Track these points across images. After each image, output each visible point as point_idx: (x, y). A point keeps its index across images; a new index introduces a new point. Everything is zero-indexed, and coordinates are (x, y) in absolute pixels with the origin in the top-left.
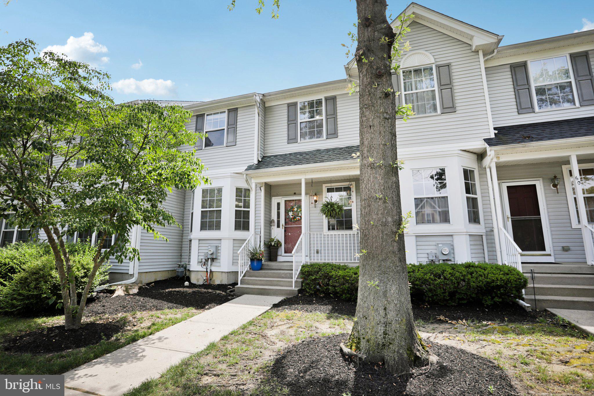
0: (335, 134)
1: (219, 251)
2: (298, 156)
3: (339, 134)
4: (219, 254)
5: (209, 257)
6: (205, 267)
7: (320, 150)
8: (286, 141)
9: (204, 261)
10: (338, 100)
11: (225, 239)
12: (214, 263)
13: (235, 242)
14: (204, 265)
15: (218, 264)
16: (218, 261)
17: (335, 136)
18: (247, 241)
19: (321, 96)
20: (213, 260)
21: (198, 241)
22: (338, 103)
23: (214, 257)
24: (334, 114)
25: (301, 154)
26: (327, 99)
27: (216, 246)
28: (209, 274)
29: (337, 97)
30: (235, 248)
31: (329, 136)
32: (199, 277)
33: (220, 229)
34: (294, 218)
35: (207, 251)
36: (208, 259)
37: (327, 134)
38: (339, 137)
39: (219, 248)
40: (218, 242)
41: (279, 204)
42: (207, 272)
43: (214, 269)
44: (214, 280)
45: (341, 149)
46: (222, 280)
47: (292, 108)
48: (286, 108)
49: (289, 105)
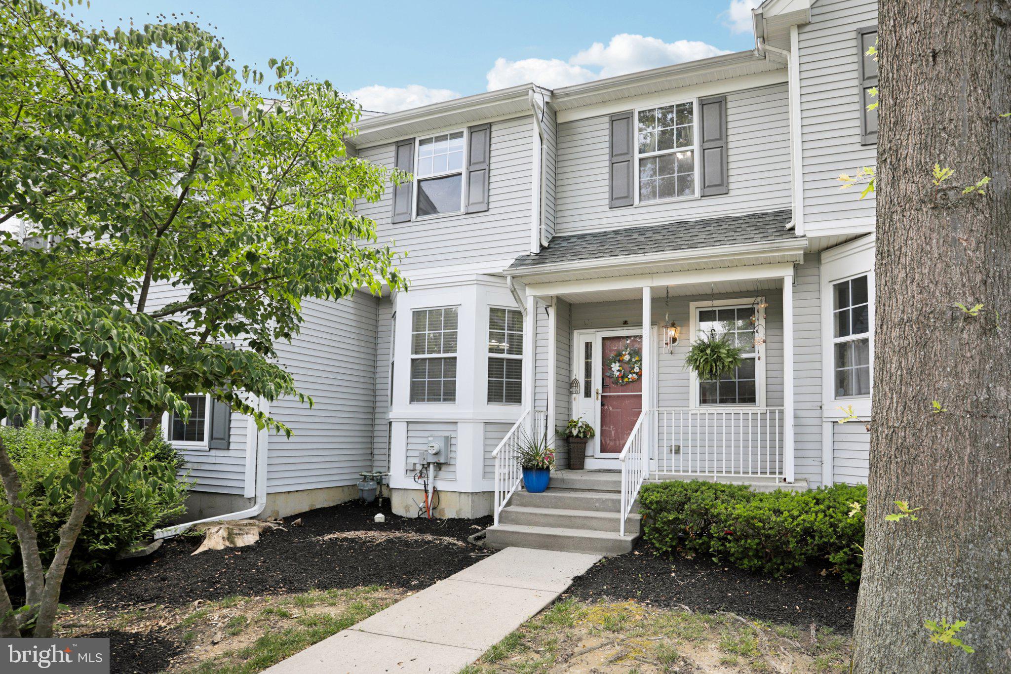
0: (721, 185)
1: (453, 448)
2: (635, 236)
3: (731, 186)
4: (453, 455)
5: (431, 459)
6: (421, 481)
7: (686, 223)
8: (607, 202)
9: (419, 467)
10: (729, 105)
11: (466, 421)
12: (442, 474)
13: (489, 428)
14: (421, 476)
15: (451, 476)
16: (451, 468)
17: (723, 190)
18: (515, 427)
19: (691, 97)
20: (439, 466)
21: (405, 424)
22: (730, 112)
23: (442, 461)
24: (720, 139)
25: (641, 231)
26: (704, 103)
27: (447, 438)
28: (430, 496)
29: (729, 98)
30: (489, 442)
31: (708, 191)
32: (410, 502)
33: (454, 400)
34: (623, 377)
35: (425, 447)
36: (429, 464)
37: (704, 186)
38: (732, 193)
39: (453, 441)
40: (451, 427)
41: (588, 346)
42: (426, 491)
43: (441, 486)
44: (443, 510)
45: (736, 219)
46: (460, 510)
47: (620, 126)
48: (607, 126)
49: (614, 119)
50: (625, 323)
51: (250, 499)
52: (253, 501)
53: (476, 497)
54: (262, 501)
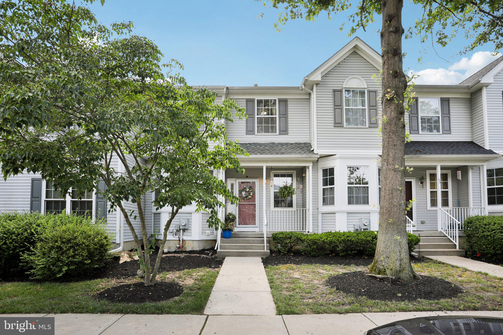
0: (286, 131)
1: (190, 223)
2: (258, 147)
3: (289, 132)
4: (190, 226)
5: (181, 228)
7: (274, 143)
8: (245, 132)
9: (175, 231)
10: (289, 103)
11: (196, 213)
12: (185, 233)
13: (203, 215)
14: (176, 235)
15: (189, 234)
16: (189, 231)
17: (286, 133)
19: (276, 98)
20: (184, 230)
21: (168, 214)
22: (289, 105)
23: (187, 228)
24: (285, 115)
25: (260, 145)
26: (280, 100)
27: (188, 219)
28: (181, 242)
29: (289, 100)
30: (203, 221)
31: (281, 133)
32: (171, 245)
34: (247, 197)
35: (179, 223)
36: (180, 229)
37: (280, 131)
38: (289, 134)
39: (190, 220)
40: (189, 215)
41: (232, 185)
42: (180, 240)
43: (185, 238)
44: (186, 247)
45: (292, 144)
46: (193, 247)
47: (250, 104)
48: (245, 103)
49: (248, 101)
50: (247, 177)
51: (118, 244)
52: (119, 245)
53: (199, 242)
54: (122, 244)
